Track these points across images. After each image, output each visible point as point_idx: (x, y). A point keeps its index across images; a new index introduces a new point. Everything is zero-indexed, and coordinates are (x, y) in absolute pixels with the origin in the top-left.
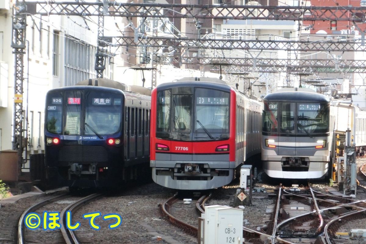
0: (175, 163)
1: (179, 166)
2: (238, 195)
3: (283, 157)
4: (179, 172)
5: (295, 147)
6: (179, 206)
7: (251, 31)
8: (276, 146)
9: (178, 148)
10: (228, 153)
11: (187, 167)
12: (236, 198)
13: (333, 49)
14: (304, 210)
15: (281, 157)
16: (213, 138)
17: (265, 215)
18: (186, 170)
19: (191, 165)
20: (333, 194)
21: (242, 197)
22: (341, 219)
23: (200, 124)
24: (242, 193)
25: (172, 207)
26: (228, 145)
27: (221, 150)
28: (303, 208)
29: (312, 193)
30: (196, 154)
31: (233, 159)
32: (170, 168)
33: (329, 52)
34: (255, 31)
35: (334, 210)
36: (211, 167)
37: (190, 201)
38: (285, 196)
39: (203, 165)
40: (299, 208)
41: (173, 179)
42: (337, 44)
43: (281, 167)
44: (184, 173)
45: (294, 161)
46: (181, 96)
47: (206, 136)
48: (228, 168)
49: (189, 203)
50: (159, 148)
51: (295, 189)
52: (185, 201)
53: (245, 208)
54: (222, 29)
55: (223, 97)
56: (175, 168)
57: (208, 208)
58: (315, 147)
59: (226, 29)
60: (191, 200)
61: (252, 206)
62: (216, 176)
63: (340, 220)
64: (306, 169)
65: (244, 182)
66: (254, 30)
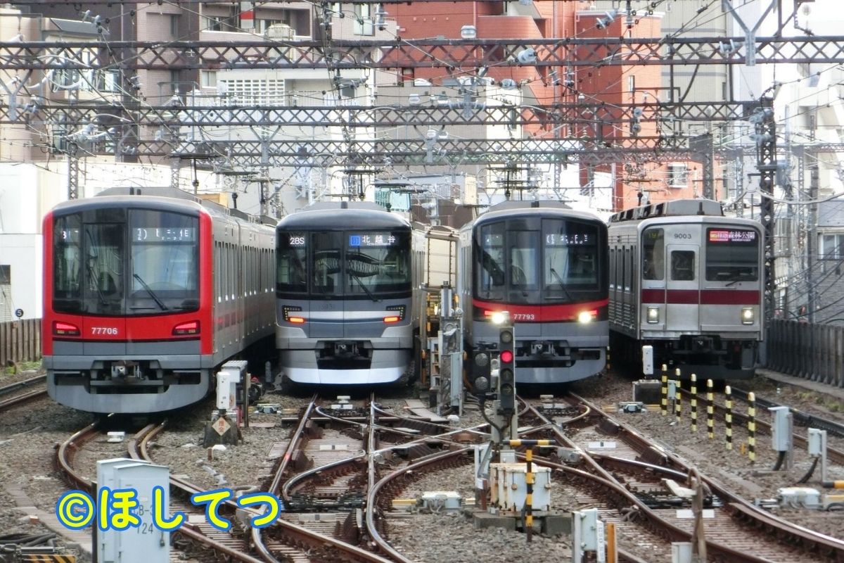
0: (92, 361)
1: (100, 367)
2: (213, 424)
3: (319, 342)
4: (100, 377)
5: (344, 321)
6: (96, 446)
7: (276, 83)
8: (305, 320)
9: (97, 331)
10: (198, 339)
11: (117, 368)
12: (209, 430)
13: (422, 120)
14: (348, 451)
15: (315, 340)
16: (166, 309)
17: (265, 463)
18: (114, 374)
19: (123, 365)
20: (415, 414)
21: (221, 427)
22: (411, 469)
23: (142, 282)
24: (221, 419)
25: (83, 451)
26: (198, 322)
27: (183, 332)
28: (344, 447)
29: (372, 412)
30: (134, 341)
31: (208, 349)
32: (82, 371)
33: (415, 126)
34: (283, 83)
35: (403, 450)
36: (164, 366)
37: (121, 437)
38: (315, 421)
39: (148, 362)
40: (338, 447)
41: (89, 392)
42: (430, 111)
43: (316, 361)
44: (110, 379)
45: (344, 347)
46: (101, 226)
47: (152, 304)
48: (199, 367)
49: (119, 440)
50: (59, 332)
51: (342, 404)
52: (111, 437)
53: (228, 449)
54: (218, 81)
55: (185, 226)
56: (92, 370)
57: (103, 464)
58: (383, 319)
59: (225, 81)
60: (122, 433)
61: (243, 444)
62: (175, 384)
63: (409, 472)
64: (366, 365)
65: (225, 398)
66: (282, 81)
